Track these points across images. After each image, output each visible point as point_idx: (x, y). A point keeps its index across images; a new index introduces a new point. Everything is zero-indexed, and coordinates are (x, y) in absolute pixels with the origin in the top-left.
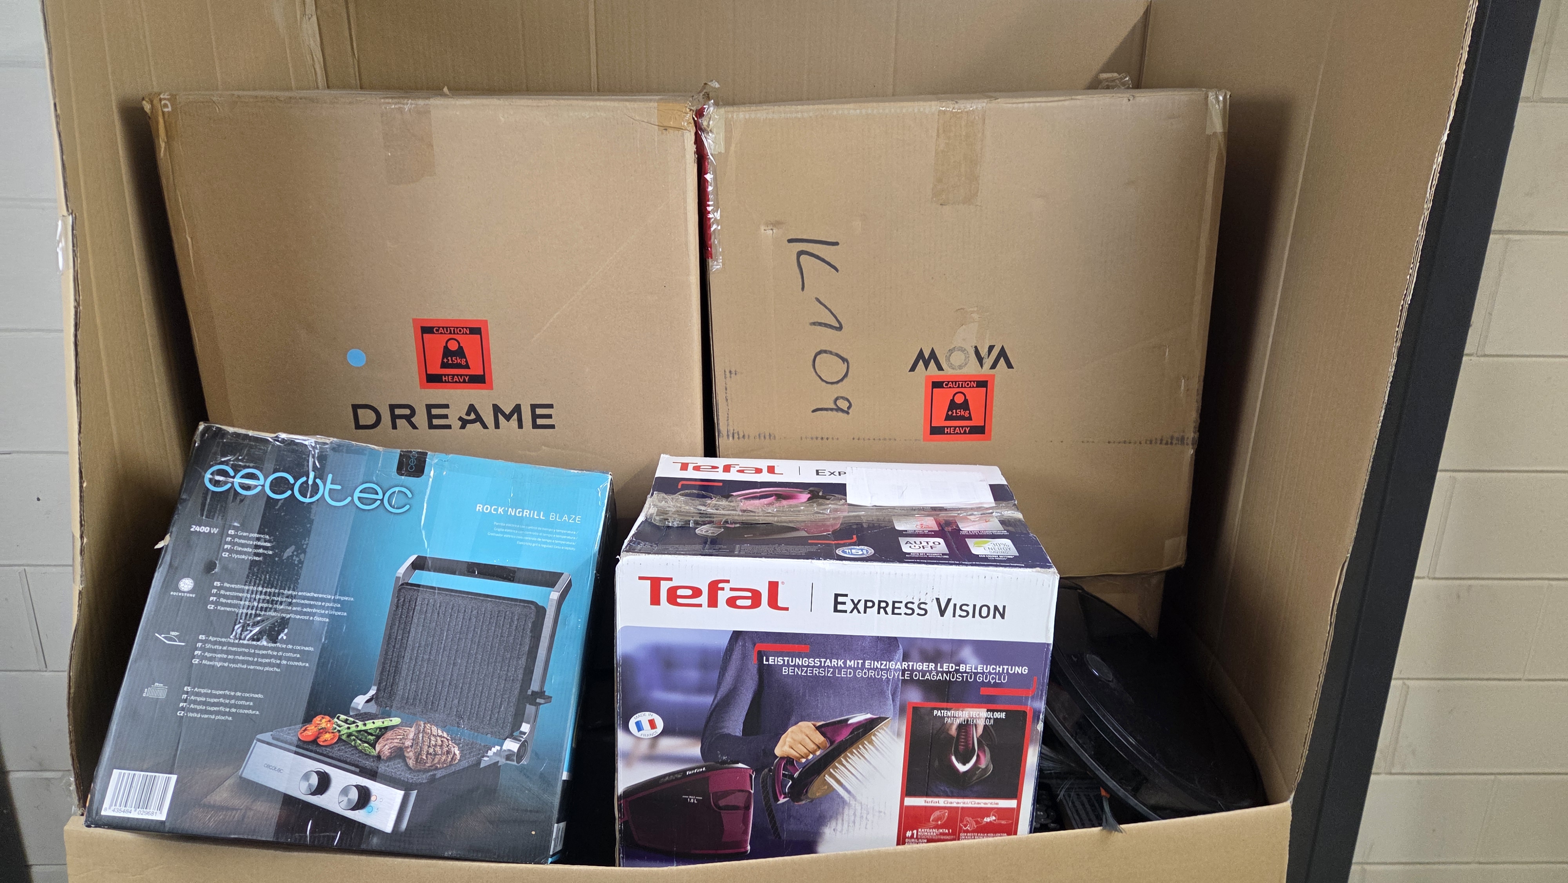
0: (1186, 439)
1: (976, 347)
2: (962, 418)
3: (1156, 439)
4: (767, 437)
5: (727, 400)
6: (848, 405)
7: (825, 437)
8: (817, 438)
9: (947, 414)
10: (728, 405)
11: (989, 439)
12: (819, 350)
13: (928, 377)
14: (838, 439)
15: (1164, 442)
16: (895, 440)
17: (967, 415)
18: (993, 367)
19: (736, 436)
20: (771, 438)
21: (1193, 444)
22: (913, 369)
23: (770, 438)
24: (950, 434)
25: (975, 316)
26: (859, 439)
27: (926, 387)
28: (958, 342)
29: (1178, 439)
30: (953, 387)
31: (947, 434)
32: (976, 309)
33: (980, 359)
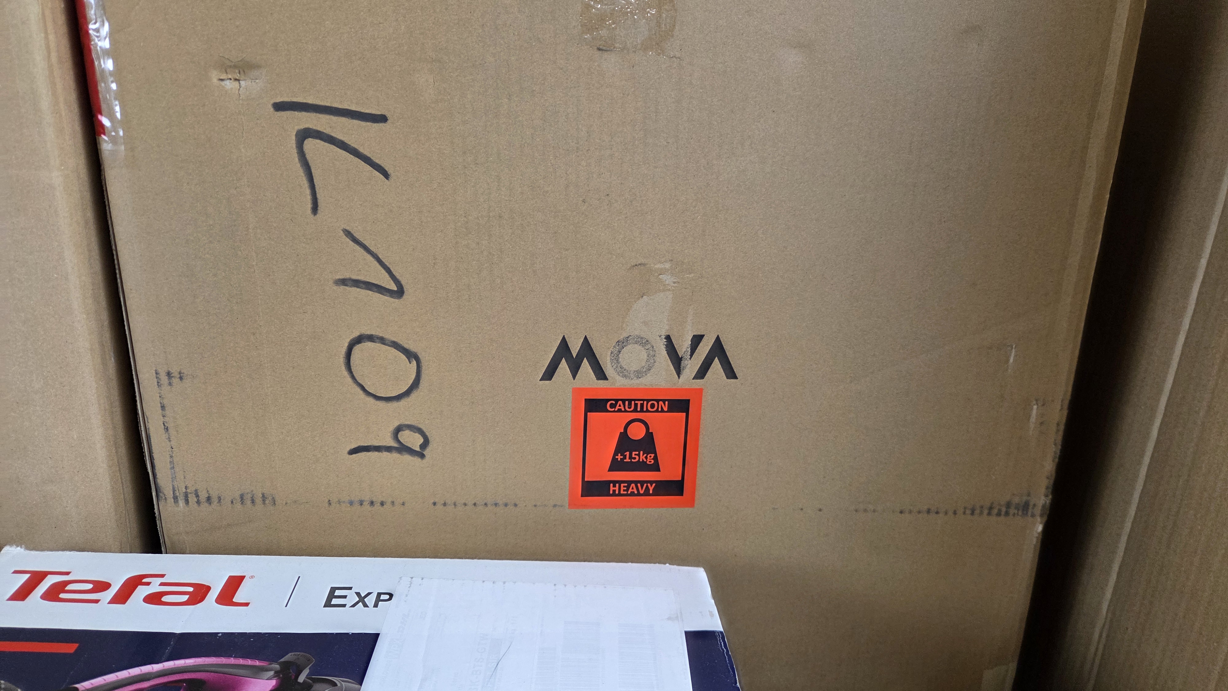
0: (1031, 507)
1: (668, 338)
2: (642, 466)
3: (982, 507)
4: (259, 500)
5: (167, 429)
6: (421, 440)
7: (378, 499)
8: (361, 503)
9: (614, 459)
10: (169, 439)
11: (691, 503)
12: (356, 334)
13: (577, 392)
14: (403, 504)
15: (995, 511)
16: (516, 505)
17: (650, 461)
18: (702, 373)
19: (192, 499)
20: (267, 502)
21: (1042, 515)
22: (549, 374)
23: (264, 503)
24: (620, 495)
25: (667, 279)
26: (445, 504)
27: (575, 408)
28: (634, 328)
29: (1017, 507)
30: (626, 411)
31: (614, 494)
32: (668, 266)
33: (677, 361)
